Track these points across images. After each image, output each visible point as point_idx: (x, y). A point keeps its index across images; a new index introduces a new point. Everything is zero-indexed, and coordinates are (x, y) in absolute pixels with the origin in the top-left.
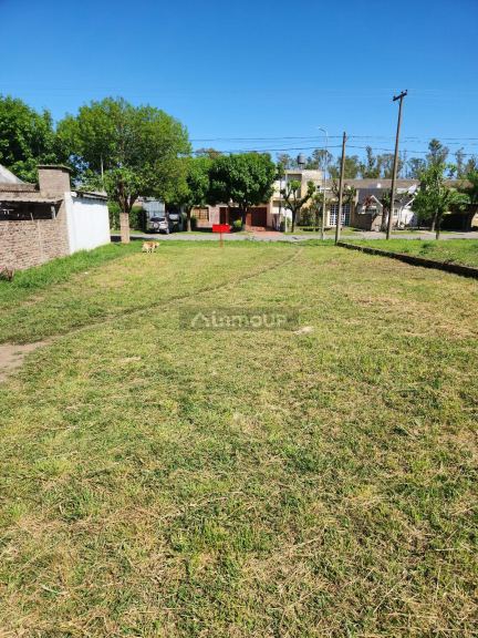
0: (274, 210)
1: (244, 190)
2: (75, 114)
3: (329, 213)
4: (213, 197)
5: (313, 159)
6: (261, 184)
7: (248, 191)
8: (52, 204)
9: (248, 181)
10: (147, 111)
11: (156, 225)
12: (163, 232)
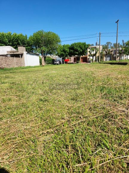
0: (88, 57)
1: (78, 52)
2: (32, 35)
3: (105, 57)
4: (71, 54)
5: (106, 45)
6: (83, 50)
7: (79, 52)
8: (20, 54)
9: (79, 49)
10: (49, 33)
11: (56, 63)
12: (58, 64)
